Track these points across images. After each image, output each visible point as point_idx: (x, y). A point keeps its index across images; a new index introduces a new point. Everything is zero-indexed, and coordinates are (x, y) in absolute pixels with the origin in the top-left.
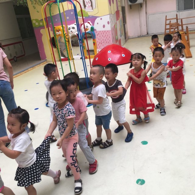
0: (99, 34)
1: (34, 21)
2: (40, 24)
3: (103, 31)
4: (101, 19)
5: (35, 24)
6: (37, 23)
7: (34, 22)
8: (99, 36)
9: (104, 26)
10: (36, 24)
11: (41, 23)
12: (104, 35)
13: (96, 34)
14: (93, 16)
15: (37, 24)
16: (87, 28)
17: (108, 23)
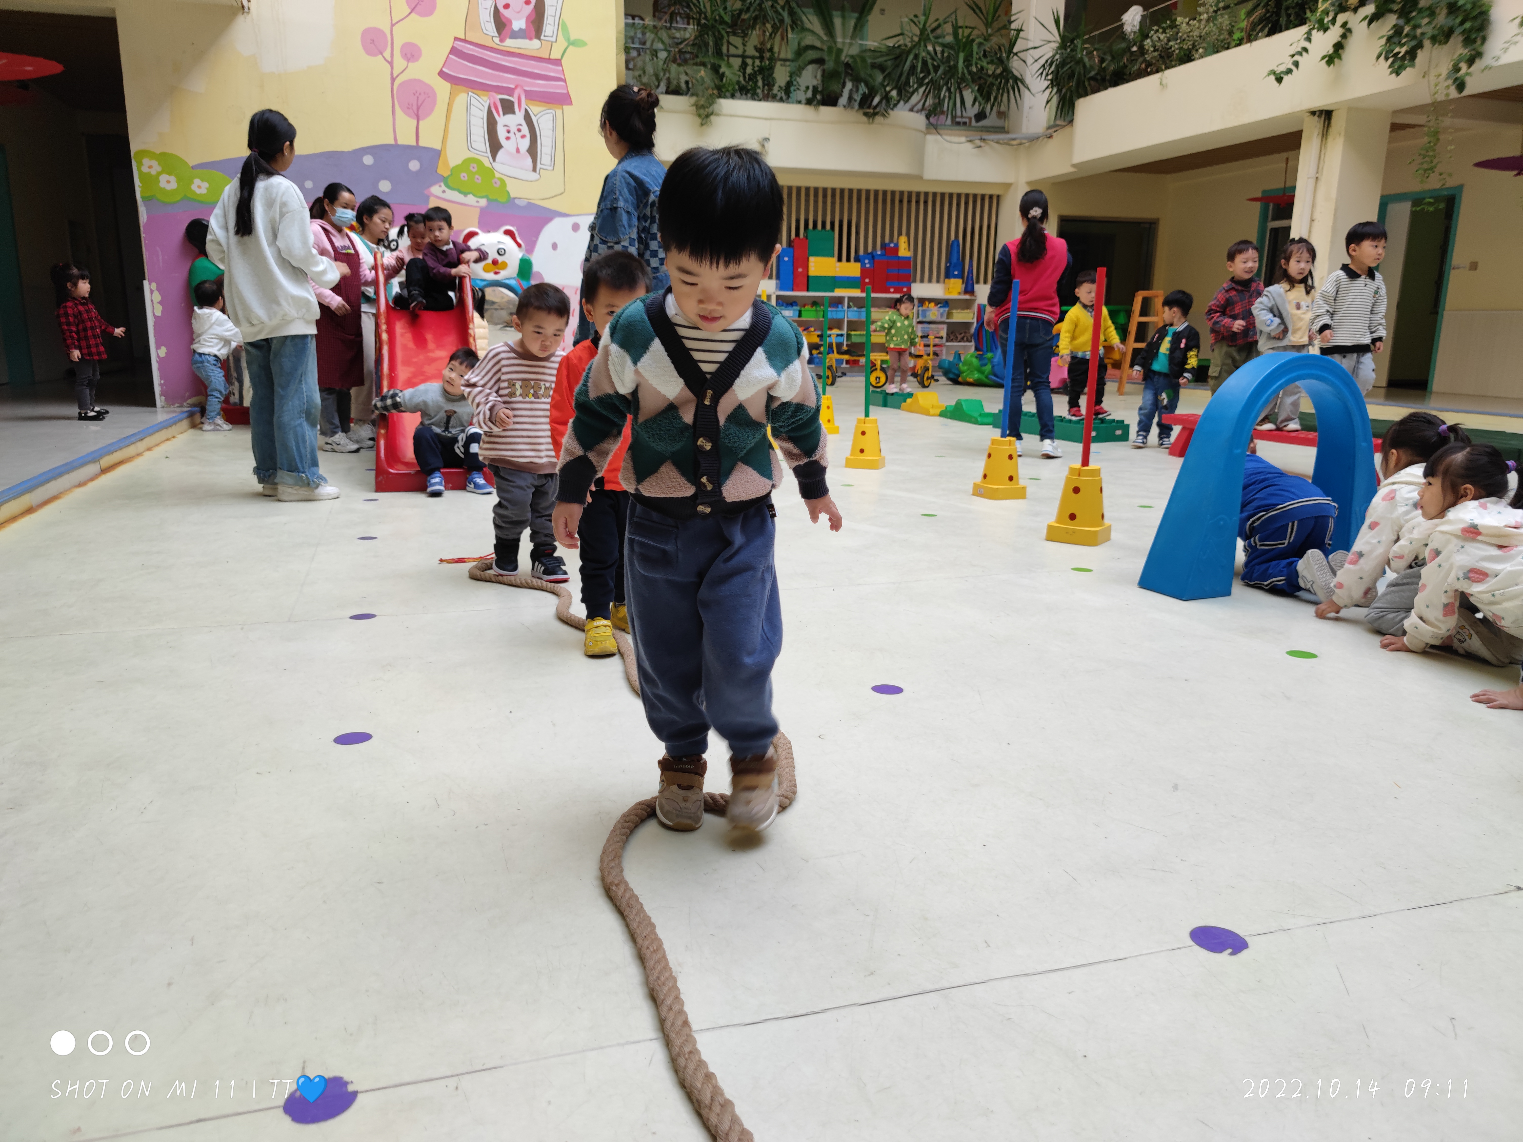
1: (146, 162)
2: (194, 187)
4: (576, 227)
5: (156, 179)
6: (172, 179)
7: (145, 169)
10: (163, 184)
11: (197, 182)
14: (531, 206)
15: (168, 183)
16: (500, 259)
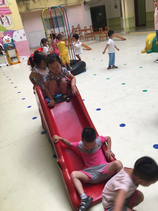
0: (18, 44)
3: (21, 42)
4: (18, 32)
8: (18, 45)
9: (21, 38)
12: (22, 45)
13: (16, 44)
14: (10, 30)
16: (8, 40)
17: (24, 35)
